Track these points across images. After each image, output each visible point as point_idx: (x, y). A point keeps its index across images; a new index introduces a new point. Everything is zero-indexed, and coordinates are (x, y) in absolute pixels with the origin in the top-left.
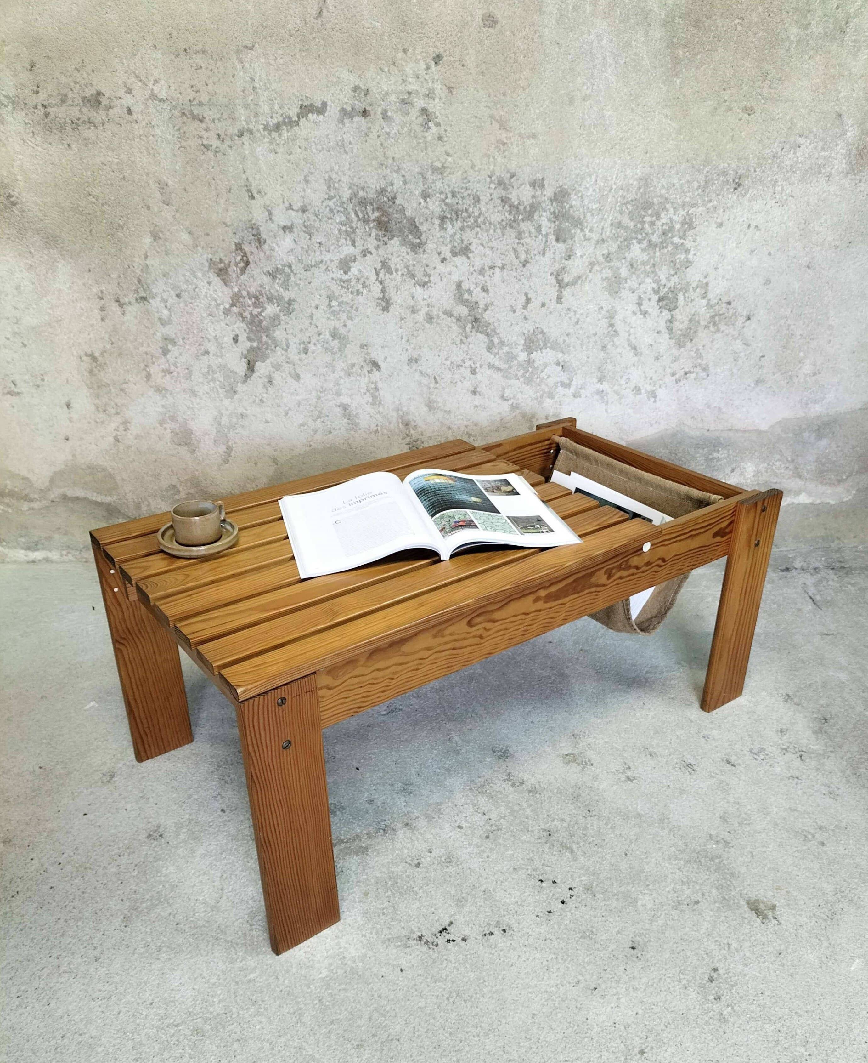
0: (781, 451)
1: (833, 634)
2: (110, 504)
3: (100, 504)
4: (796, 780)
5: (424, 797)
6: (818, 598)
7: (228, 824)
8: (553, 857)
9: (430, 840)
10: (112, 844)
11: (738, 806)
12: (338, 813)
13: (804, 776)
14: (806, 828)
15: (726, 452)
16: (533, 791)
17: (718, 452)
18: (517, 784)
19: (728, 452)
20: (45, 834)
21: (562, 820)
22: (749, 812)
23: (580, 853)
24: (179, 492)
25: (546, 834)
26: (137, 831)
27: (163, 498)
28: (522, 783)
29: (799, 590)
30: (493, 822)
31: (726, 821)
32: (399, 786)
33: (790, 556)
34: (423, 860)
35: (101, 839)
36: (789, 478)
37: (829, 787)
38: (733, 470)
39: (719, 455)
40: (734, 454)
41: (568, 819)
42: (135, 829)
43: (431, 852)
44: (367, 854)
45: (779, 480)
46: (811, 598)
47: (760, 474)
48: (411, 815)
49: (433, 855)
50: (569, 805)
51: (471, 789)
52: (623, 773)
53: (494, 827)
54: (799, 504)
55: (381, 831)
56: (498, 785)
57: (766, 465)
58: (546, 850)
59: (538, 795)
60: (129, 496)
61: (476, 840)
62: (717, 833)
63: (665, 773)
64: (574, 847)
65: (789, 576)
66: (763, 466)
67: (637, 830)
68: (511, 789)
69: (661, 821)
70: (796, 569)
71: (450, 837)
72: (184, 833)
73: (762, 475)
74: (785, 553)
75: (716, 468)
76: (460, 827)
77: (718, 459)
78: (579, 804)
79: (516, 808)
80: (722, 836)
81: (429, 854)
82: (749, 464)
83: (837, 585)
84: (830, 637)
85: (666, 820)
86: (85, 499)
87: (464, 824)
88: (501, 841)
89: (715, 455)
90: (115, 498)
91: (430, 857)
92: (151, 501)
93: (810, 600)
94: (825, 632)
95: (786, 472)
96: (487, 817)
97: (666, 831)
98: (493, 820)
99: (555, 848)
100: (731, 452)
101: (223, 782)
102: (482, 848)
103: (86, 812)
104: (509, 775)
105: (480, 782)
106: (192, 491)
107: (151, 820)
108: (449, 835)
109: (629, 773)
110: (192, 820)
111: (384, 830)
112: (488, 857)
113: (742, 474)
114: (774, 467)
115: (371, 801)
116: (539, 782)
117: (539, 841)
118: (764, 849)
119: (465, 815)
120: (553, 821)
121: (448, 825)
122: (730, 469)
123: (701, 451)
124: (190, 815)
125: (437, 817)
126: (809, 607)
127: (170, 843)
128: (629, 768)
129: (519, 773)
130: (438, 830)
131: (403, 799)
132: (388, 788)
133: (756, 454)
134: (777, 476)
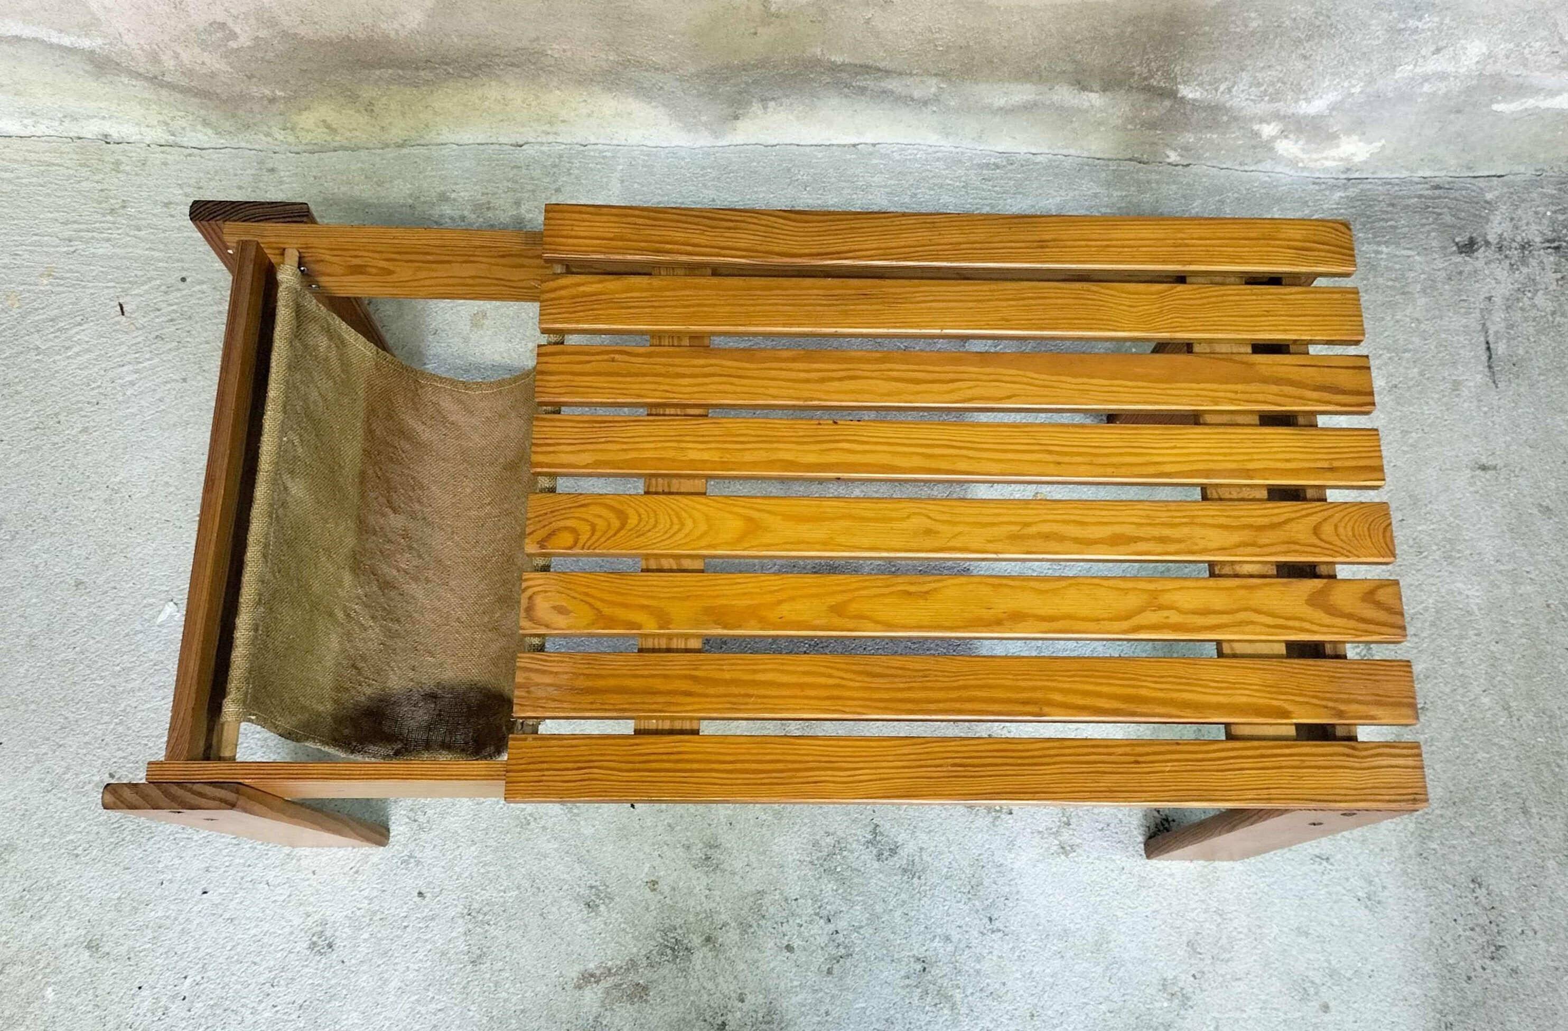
0: (1555, 25)
1: (1495, 468)
2: (92, 52)
3: (71, 51)
4: (1325, 863)
5: (737, 878)
6: (1500, 348)
7: (432, 924)
8: (923, 1016)
9: (741, 977)
10: (257, 960)
11: (1219, 920)
12: (602, 908)
13: (1339, 856)
14: (1310, 973)
15: (1436, 19)
16: (910, 871)
17: (1420, 18)
18: (886, 854)
19: (1442, 19)
20: (149, 934)
21: (948, 939)
22: (1235, 933)
23: (964, 1010)
24: (234, 36)
25: (919, 967)
26: (292, 933)
27: (204, 45)
28: (893, 852)
29: (1473, 321)
30: (840, 938)
31: (1194, 950)
32: (698, 852)
33: (1489, 196)
34: (730, 1017)
35: (239, 949)
36: (1548, 71)
37: (1370, 883)
38: (1438, 50)
39: (1420, 25)
40: (1454, 24)
41: (955, 937)
42: (287, 930)
43: (742, 1001)
44: (646, 1001)
45: (1525, 73)
46: (1488, 349)
47: (1491, 61)
48: (715, 917)
49: (746, 1006)
50: (961, 905)
51: (811, 862)
52: (1057, 834)
53: (842, 951)
54: (1548, 109)
55: (669, 951)
56: (856, 854)
57: (1512, 45)
58: (916, 1002)
59: (915, 880)
60: (129, 39)
61: (812, 977)
62: (1175, 977)
63: (1122, 837)
64: (958, 996)
65: (1468, 268)
66: (1503, 47)
67: (1057, 963)
68: (876, 865)
69: (1098, 947)
70: (1487, 243)
71: (773, 969)
72: (365, 940)
73: (1495, 62)
74: (1482, 183)
75: (1404, 46)
76: (789, 948)
77: (1416, 31)
78: (977, 903)
79: (879, 908)
80: (1181, 984)
81: (740, 1004)
82: (1477, 42)
83: (1550, 307)
84: (1489, 474)
85: (1105, 946)
86: (35, 40)
87: (796, 943)
88: (849, 981)
89: (1412, 23)
90: (100, 41)
91: (741, 1009)
92: (179, 50)
93: (1484, 358)
94: (1484, 460)
95: (1547, 60)
96: (831, 927)
97: (1099, 970)
98: (841, 935)
99: (929, 999)
100: (1447, 21)
101: (415, 826)
102: (820, 995)
103: (204, 884)
104: (874, 832)
105: (828, 845)
106: (263, 33)
107: (310, 909)
108: (772, 965)
109: (1066, 835)
110: (375, 913)
111: (673, 949)
112: (827, 1013)
113: (1455, 58)
114: (1527, 51)
115: (655, 883)
116: (921, 849)
117: (907, 982)
118: (1238, 1015)
119: (798, 921)
120: (932, 940)
121: (771, 944)
122: (1433, 48)
123: (1385, 15)
124: (371, 901)
125: (755, 925)
126: (1476, 377)
127: (347, 964)
128: (1069, 824)
129: (892, 826)
130: (755, 954)
131: (705, 880)
132: (680, 851)
133: (1501, 26)
134: (1525, 66)
